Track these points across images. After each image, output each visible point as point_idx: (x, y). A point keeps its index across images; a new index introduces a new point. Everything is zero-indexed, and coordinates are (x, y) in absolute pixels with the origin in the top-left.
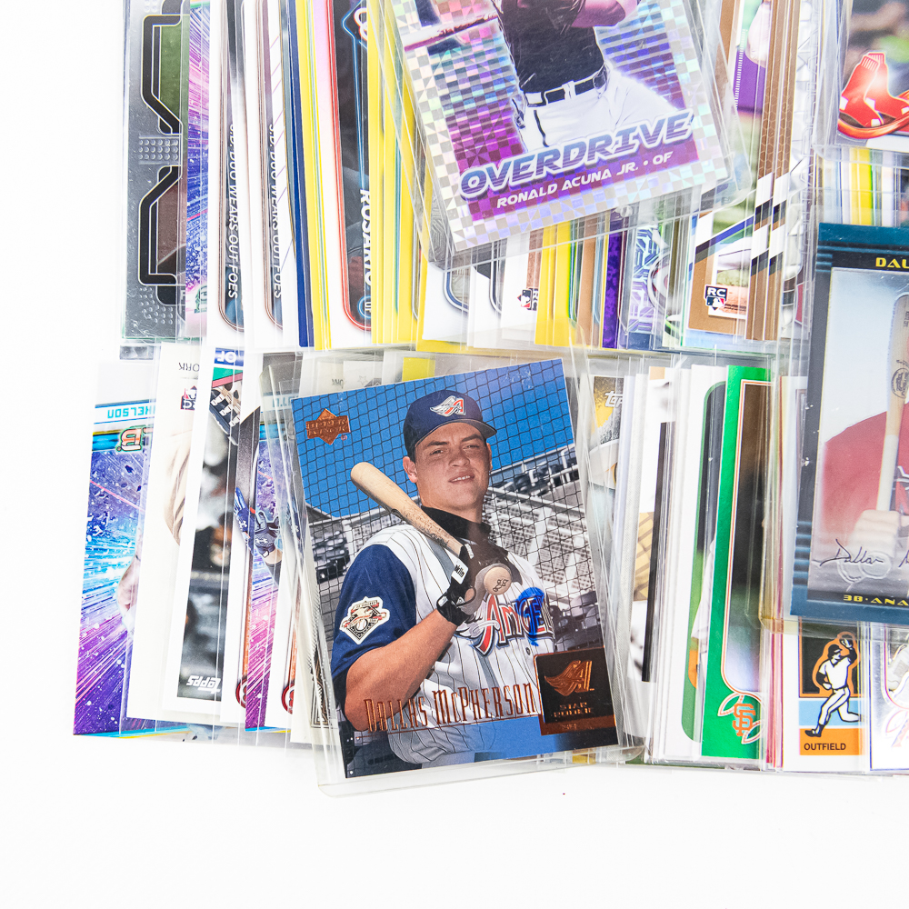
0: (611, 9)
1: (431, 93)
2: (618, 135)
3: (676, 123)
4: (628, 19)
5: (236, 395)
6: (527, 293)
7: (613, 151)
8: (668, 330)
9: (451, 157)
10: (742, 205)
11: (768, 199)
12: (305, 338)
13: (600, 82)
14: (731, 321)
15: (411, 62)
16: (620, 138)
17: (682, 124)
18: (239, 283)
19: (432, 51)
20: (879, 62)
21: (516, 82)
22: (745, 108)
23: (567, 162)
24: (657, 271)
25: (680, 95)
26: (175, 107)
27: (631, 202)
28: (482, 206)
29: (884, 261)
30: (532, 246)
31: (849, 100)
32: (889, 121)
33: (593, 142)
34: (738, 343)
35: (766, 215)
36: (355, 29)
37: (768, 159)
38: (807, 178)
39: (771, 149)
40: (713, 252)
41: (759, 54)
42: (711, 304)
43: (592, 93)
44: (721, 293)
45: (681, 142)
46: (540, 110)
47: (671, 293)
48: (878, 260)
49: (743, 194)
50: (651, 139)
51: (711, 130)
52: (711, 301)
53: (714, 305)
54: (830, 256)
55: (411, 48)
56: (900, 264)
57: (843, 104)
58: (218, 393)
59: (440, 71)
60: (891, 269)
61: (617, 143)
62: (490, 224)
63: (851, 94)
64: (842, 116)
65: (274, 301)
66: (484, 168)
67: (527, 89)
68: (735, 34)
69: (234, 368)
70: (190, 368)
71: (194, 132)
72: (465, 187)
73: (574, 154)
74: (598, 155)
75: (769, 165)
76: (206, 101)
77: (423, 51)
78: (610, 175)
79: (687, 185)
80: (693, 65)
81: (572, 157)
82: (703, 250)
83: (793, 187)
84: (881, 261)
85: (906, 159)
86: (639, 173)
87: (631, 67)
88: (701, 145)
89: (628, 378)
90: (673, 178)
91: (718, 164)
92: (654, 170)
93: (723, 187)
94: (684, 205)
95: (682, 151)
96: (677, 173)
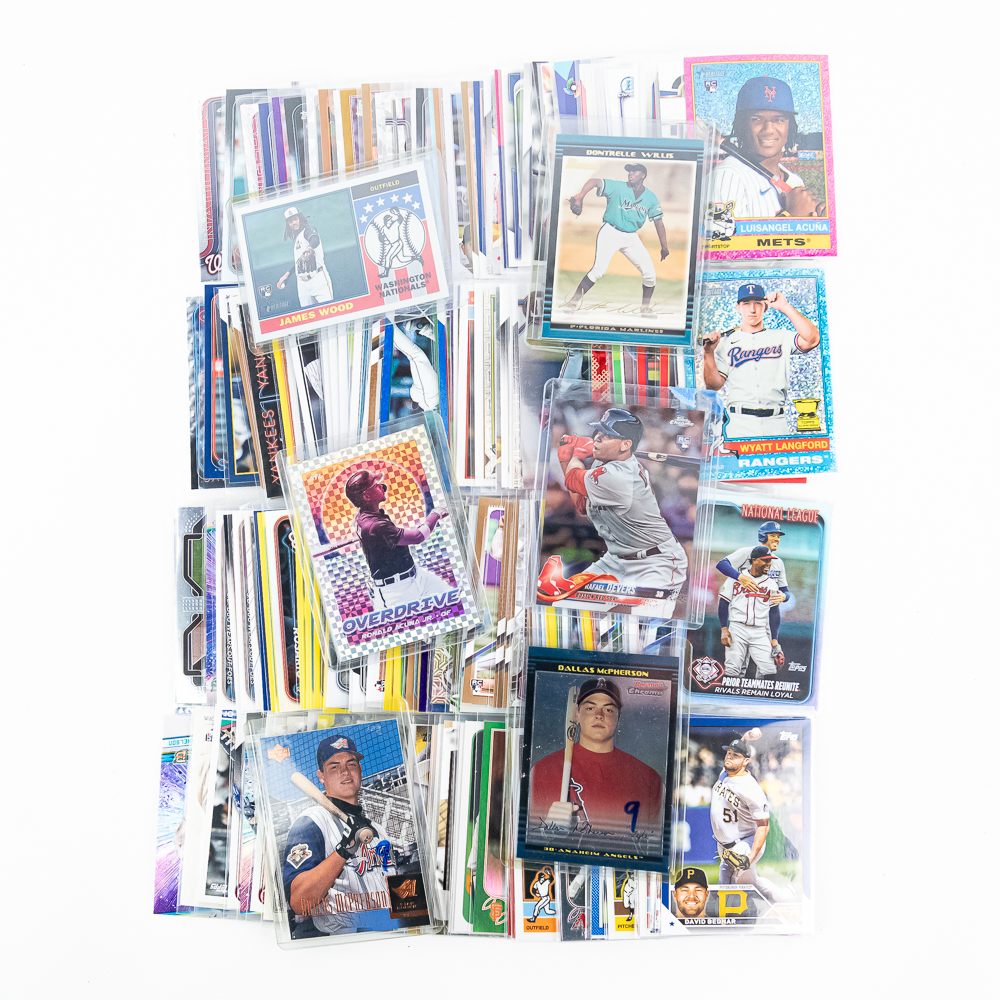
0: (417, 535)
1: (326, 579)
3: (452, 594)
4: (425, 541)
5: (233, 734)
6: (379, 683)
7: (420, 610)
8: (452, 703)
9: (337, 613)
10: (490, 635)
11: (504, 631)
12: (267, 706)
13: (413, 573)
14: (485, 698)
15: (316, 565)
16: (423, 604)
17: (455, 596)
18: (232, 676)
19: (326, 558)
20: (557, 561)
21: (369, 573)
22: (490, 584)
23: (397, 616)
24: (447, 670)
25: (454, 580)
26: (200, 582)
27: (430, 636)
28: (354, 638)
29: (563, 667)
30: (381, 658)
31: (542, 581)
32: (563, 592)
33: (410, 605)
34: (488, 709)
35: (503, 641)
36: (289, 542)
37: (503, 611)
38: (524, 620)
39: (504, 605)
40: (475, 661)
41: (498, 554)
42: (474, 689)
43: (409, 579)
44: (480, 683)
45: (455, 605)
46: (382, 588)
47: (453, 682)
48: (560, 666)
49: (492, 629)
50: (439, 603)
51: (470, 598)
52: (474, 687)
53: (476, 689)
54: (534, 664)
55: (315, 556)
56: (571, 668)
57: (539, 583)
58: (224, 733)
59: (330, 568)
60: (566, 672)
61: (422, 606)
62: (359, 648)
63: (543, 578)
64: (539, 590)
65: (251, 687)
66: (354, 619)
67: (375, 578)
68: (484, 545)
69: (232, 720)
70: (211, 719)
71: (209, 596)
72: (345, 629)
73: (400, 611)
74: (413, 612)
75: (504, 614)
76: (214, 581)
77: (322, 558)
78: (419, 623)
79: (459, 627)
80: (461, 564)
81: (399, 613)
82: (469, 660)
83: (516, 624)
85: (574, 612)
86: (434, 621)
87: (428, 566)
88: (465, 606)
89: (434, 726)
90: (452, 623)
91: (475, 616)
92: (441, 619)
93: (479, 627)
94: (459, 637)
95: (456, 609)
96: (454, 621)
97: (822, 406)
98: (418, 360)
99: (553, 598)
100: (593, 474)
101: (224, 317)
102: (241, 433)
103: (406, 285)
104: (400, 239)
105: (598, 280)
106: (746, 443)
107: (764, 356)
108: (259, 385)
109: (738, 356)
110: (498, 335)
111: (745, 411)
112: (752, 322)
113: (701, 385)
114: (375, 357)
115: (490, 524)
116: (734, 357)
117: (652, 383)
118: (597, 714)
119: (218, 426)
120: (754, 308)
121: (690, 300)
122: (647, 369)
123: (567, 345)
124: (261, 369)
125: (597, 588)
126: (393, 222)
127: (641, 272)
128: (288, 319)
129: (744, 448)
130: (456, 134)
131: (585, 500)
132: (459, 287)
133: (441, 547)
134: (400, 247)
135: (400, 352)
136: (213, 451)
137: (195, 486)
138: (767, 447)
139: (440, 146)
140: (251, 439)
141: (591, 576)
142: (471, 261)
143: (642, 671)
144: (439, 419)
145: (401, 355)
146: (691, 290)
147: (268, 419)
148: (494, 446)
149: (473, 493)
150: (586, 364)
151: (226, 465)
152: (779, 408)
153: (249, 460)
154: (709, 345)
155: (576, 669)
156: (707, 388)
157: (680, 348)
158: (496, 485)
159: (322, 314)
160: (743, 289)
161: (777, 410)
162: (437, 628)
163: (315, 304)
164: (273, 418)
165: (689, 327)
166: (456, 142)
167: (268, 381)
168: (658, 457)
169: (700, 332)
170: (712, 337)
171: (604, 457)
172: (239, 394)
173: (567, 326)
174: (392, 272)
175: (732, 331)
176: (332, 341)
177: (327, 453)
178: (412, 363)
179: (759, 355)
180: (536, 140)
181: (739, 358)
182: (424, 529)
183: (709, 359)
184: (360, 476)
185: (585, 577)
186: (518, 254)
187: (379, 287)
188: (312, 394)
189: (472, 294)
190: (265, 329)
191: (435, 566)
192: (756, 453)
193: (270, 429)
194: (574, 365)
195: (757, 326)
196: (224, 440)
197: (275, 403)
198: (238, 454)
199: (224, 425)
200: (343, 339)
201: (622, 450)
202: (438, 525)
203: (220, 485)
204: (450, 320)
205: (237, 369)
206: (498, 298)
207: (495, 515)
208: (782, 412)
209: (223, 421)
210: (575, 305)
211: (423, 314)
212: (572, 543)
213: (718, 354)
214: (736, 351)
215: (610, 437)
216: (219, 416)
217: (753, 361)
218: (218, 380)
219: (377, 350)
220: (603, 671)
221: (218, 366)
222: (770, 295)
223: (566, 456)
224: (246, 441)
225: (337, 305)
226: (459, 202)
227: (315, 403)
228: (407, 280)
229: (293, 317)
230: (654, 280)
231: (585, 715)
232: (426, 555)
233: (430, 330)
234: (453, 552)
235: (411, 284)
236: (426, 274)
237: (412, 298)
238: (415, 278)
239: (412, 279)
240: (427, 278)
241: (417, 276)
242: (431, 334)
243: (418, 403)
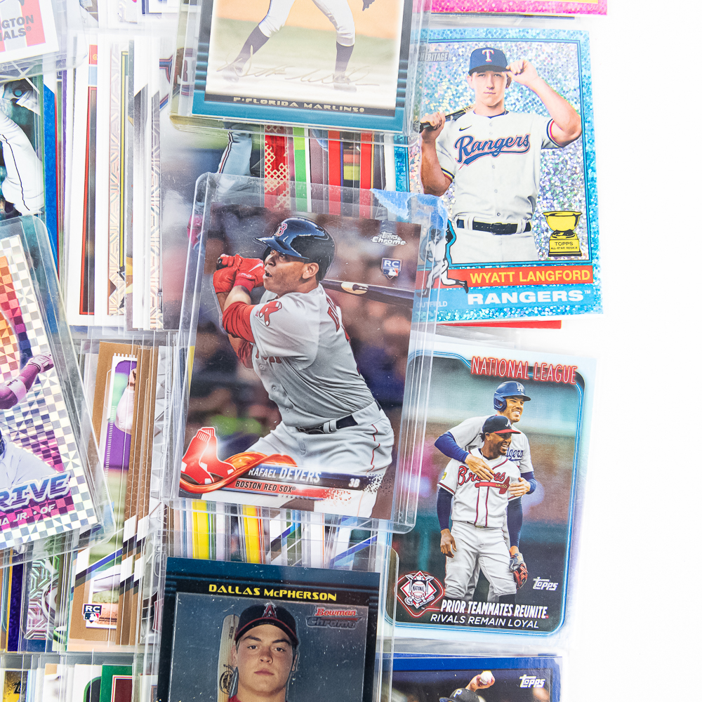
0: (7, 396)
2: (13, 492)
3: (58, 482)
4: (19, 404)
7: (10, 504)
8: (56, 638)
10: (113, 540)
11: (133, 535)
14: (104, 631)
16: (16, 494)
17: (62, 483)
20: (210, 435)
22: (113, 466)
24: (49, 591)
25: (60, 461)
27: (25, 542)
29: (215, 587)
31: (188, 464)
32: (218, 479)
34: (109, 647)
35: (131, 549)
37: (132, 505)
38: (163, 519)
39: (135, 497)
40: (89, 578)
41: (126, 424)
42: (88, 618)
44: (96, 609)
45: (61, 497)
47: (58, 608)
48: (211, 586)
49: (115, 532)
50: (38, 494)
51: (84, 488)
52: (88, 616)
53: (91, 619)
54: (175, 583)
56: (227, 589)
57: (184, 467)
60: (220, 594)
61: (13, 498)
63: (189, 459)
64: (183, 476)
68: (106, 410)
75: (134, 509)
78: (8, 522)
79: (66, 529)
80: (70, 438)
82: (82, 576)
83: (150, 525)
84: (213, 587)
85: (234, 509)
86: (30, 520)
87: (23, 440)
88: (76, 499)
89: (30, 672)
90: (56, 524)
91: (90, 513)
92: (41, 518)
93: (97, 529)
94: (66, 543)
95: (61, 503)
96: (58, 520)
97: (583, 221)
98: (14, 142)
99: (203, 488)
100: (262, 310)
105: (273, 33)
106: (478, 271)
107: (505, 149)
109: (469, 148)
110: (130, 110)
111: (478, 226)
112: (489, 101)
113: (417, 187)
115: (116, 381)
116: (463, 150)
117: (349, 183)
118: (262, 654)
120: (493, 82)
121: (403, 66)
122: (342, 164)
123: (229, 125)
125: (265, 474)
127: (335, 24)
129: (475, 278)
131: (251, 347)
132: (75, 39)
133: (42, 413)
138: (507, 277)
141: (258, 457)
143: (327, 592)
144: (42, 228)
146: (404, 53)
148: (122, 269)
149: (92, 336)
150: (256, 155)
152: (525, 222)
154: (429, 131)
155: (233, 590)
156: (426, 193)
157: (389, 134)
158: (124, 324)
160: (477, 55)
161: (521, 226)
162: (35, 530)
165: (400, 104)
168: (355, 288)
169: (416, 113)
170: (432, 119)
171: (277, 287)
173: (229, 98)
175: (461, 113)
178: (5, 145)
179: (498, 148)
181: (470, 151)
182: (17, 386)
183: (428, 151)
185: (249, 458)
189: (94, 49)
191: (32, 441)
192: (491, 285)
194: (240, 154)
195: (497, 109)
201: (304, 277)
202: (38, 381)
204: (62, 86)
206: (132, 56)
207: (123, 367)
208: (528, 228)
210: (240, 69)
211: (23, 75)
212: (231, 410)
213: (441, 144)
214: (467, 141)
215: (288, 258)
217: (490, 157)
220: (271, 593)
222: (513, 65)
223: (225, 285)
230: (353, 36)
231: (245, 656)
232: (19, 424)
233: (32, 100)
234: (60, 421)
235: (4, 30)
236: (27, 17)
237: (5, 50)
238: (10, 23)
239: (5, 23)
240: (27, 23)
241: (12, 20)
242: (34, 104)
243: (13, 204)
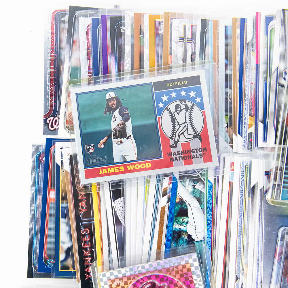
98: (193, 206)
101: (58, 161)
102: (65, 242)
103: (189, 154)
104: (186, 122)
108: (80, 211)
110: (249, 193)
114: (163, 202)
119: (50, 236)
124: (82, 200)
126: (182, 110)
128: (105, 170)
130: (227, 53)
132: (224, 159)
134: (186, 128)
135: (181, 199)
136: (45, 253)
137: (30, 274)
139: (216, 60)
140: (72, 247)
142: (232, 140)
145: (182, 201)
147: (85, 235)
148: (242, 270)
151: (53, 264)
153: (69, 262)
159: (129, 169)
163: (125, 162)
164: (89, 234)
166: (227, 58)
167: (86, 208)
172: (65, 215)
174: (179, 145)
176: (134, 189)
177: (125, 266)
178: (189, 207)
180: (282, 62)
184: (149, 285)
186: (265, 139)
187: (170, 154)
188: (117, 221)
190: (88, 175)
193: (85, 242)
196: (52, 246)
197: (91, 224)
198: (62, 257)
199: (54, 236)
200: (141, 188)
203: (49, 276)
204: (216, 180)
205: (65, 198)
206: (250, 169)
209: (53, 233)
211: (198, 174)
216: (50, 229)
218: (51, 204)
219: (166, 197)
221: (52, 195)
224: (68, 249)
225: (140, 164)
226: (226, 99)
227: (119, 227)
228: (190, 151)
229: (109, 169)
233: (202, 186)
235: (192, 154)
236: (204, 148)
237: (193, 164)
238: (196, 150)
239: (193, 150)
240: (204, 151)
241: (197, 149)
242: (203, 188)
243: (191, 235)
